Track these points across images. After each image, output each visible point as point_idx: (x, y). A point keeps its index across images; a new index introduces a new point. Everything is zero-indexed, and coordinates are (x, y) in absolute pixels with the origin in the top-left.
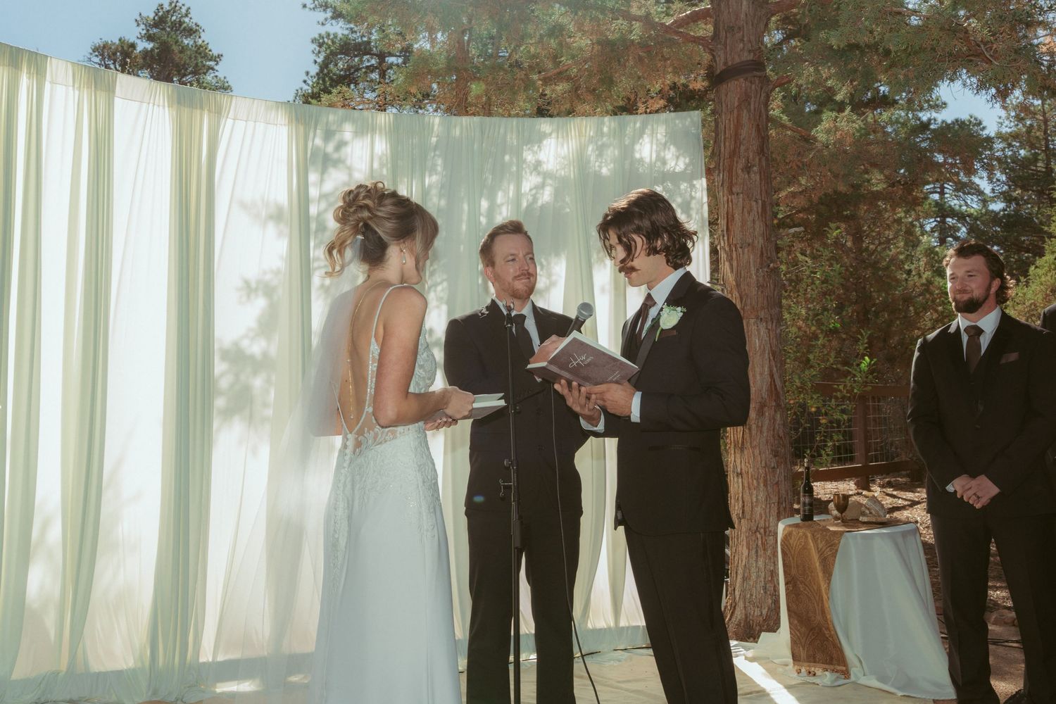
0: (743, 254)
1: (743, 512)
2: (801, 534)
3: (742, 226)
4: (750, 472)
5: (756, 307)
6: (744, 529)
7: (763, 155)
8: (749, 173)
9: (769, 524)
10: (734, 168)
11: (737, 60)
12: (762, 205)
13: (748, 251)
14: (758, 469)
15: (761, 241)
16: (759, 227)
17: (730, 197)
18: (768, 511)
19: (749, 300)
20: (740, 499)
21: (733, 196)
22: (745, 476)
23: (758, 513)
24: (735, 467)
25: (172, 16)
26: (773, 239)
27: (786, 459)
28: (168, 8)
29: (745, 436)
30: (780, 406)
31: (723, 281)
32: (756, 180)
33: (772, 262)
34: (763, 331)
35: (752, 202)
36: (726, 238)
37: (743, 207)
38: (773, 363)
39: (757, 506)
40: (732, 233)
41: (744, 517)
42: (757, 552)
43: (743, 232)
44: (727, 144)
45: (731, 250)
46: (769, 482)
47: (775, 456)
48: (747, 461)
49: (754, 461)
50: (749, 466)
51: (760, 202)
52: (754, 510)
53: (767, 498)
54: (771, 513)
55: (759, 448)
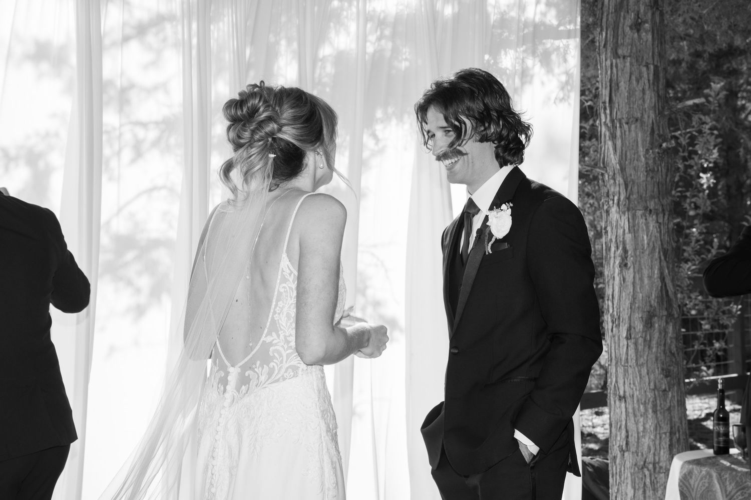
0: (630, 131)
1: (627, 444)
2: (704, 472)
3: (629, 98)
4: (635, 396)
5: (644, 195)
6: (628, 464)
7: (657, 9)
8: (638, 31)
9: (659, 459)
10: (621, 25)
12: (654, 71)
13: (636, 127)
14: (645, 392)
15: (652, 115)
16: (650, 98)
17: (614, 61)
18: (657, 442)
19: (636, 187)
20: (623, 427)
21: (618, 61)
22: (629, 400)
23: (646, 445)
24: (616, 388)
26: (666, 113)
27: (679, 379)
29: (630, 352)
30: (673, 315)
31: (604, 163)
32: (647, 41)
33: (665, 141)
34: (652, 225)
35: (641, 67)
36: (608, 112)
37: (631, 74)
38: (664, 264)
39: (644, 436)
40: (617, 105)
41: (628, 450)
42: (644, 492)
43: (629, 104)
45: (614, 127)
46: (659, 408)
47: (666, 376)
48: (632, 382)
49: (640, 381)
50: (635, 388)
51: (652, 67)
52: (640, 441)
53: (656, 427)
54: (662, 447)
55: (647, 366)
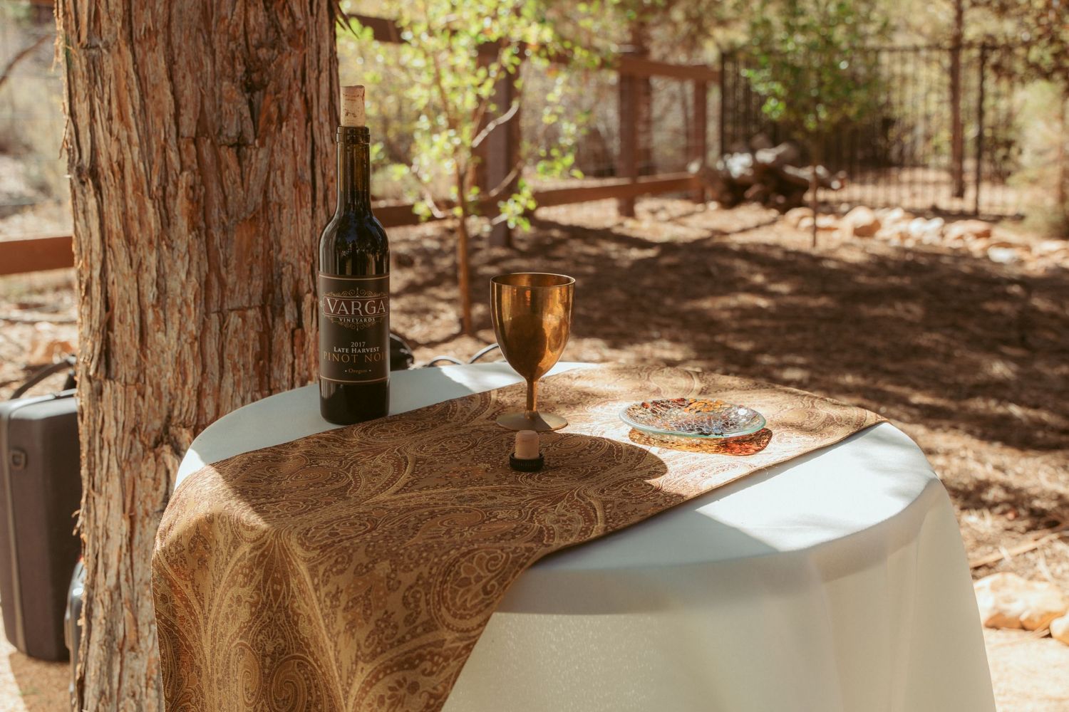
18: (212, 346)
23: (169, 356)
39: (163, 323)
46: (215, 213)
48: (115, 112)
49: (144, 108)
50: (124, 134)
52: (149, 341)
53: (206, 286)
54: (228, 363)
55: (169, 44)
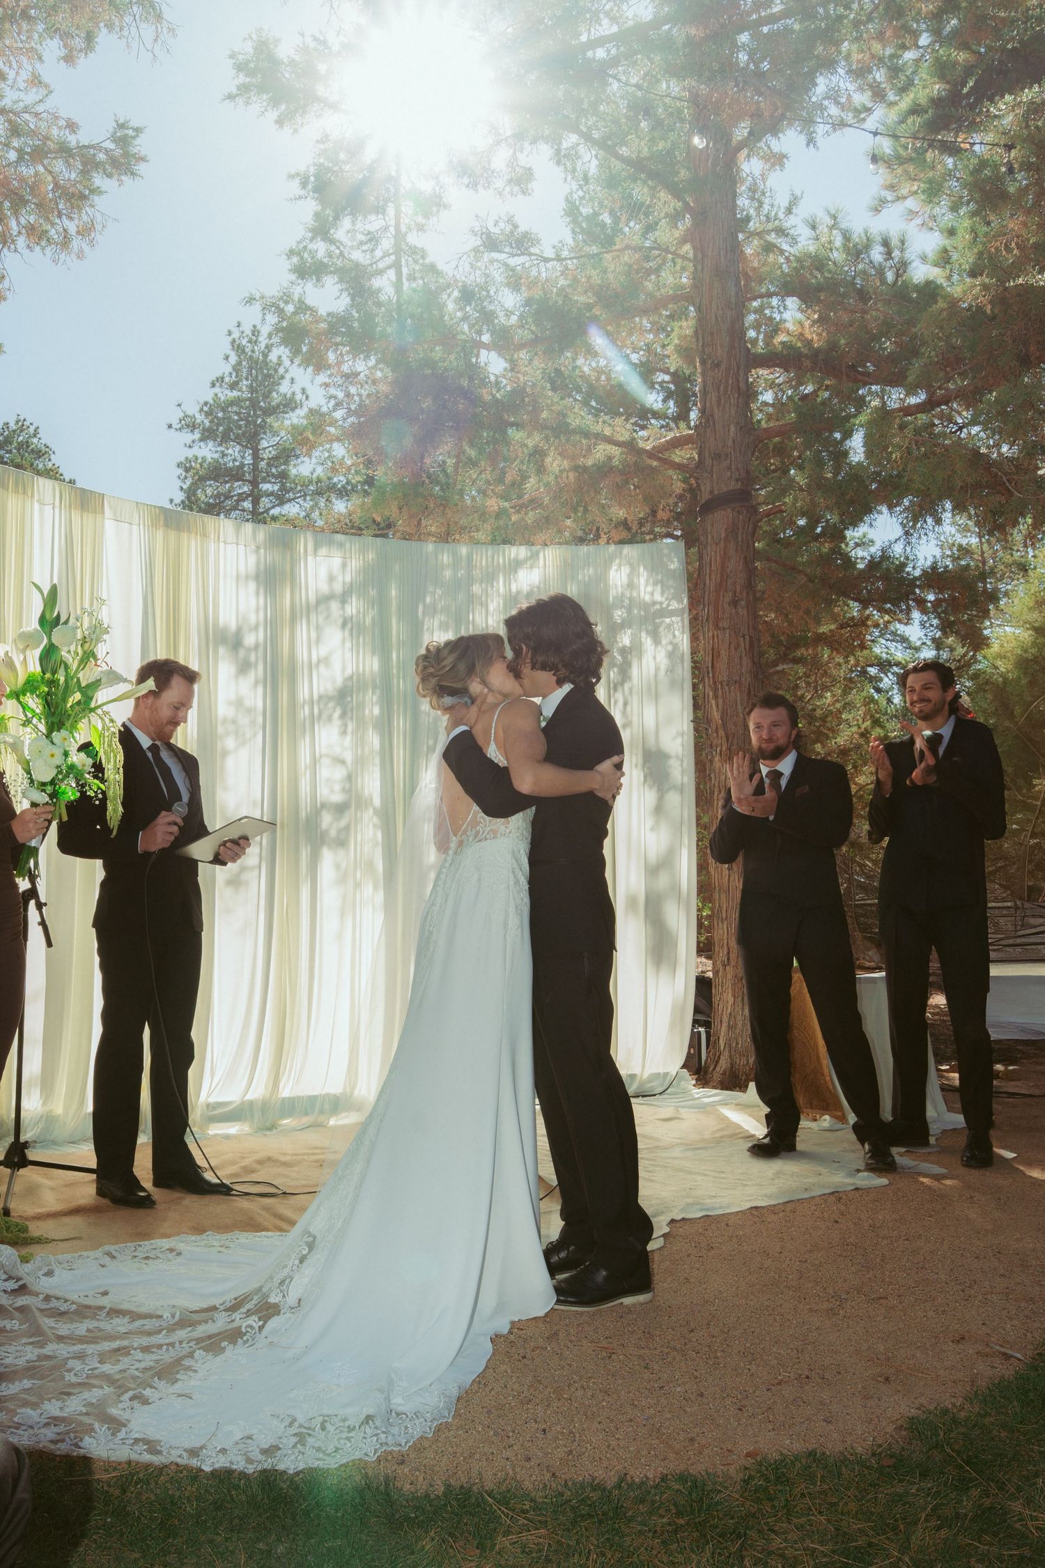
0: (730, 689)
3: (729, 663)
8: (735, 607)
10: (721, 602)
11: (725, 489)
12: (750, 641)
13: (735, 688)
15: (749, 678)
16: (746, 661)
17: (716, 632)
21: (719, 632)
25: (19, 436)
26: (760, 677)
28: (14, 428)
32: (743, 614)
35: (739, 637)
36: (711, 675)
37: (730, 643)
40: (718, 670)
43: (729, 669)
44: (713, 577)
45: (717, 688)
51: (747, 638)
